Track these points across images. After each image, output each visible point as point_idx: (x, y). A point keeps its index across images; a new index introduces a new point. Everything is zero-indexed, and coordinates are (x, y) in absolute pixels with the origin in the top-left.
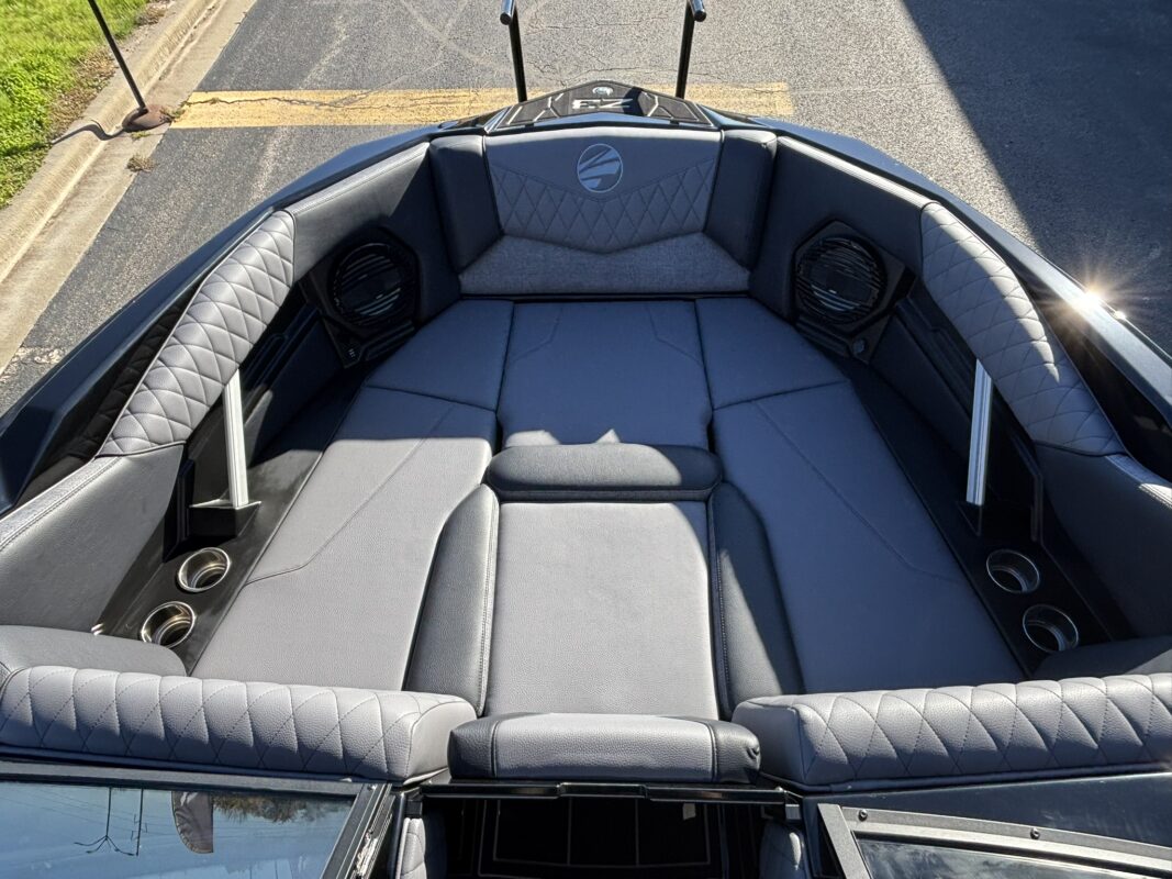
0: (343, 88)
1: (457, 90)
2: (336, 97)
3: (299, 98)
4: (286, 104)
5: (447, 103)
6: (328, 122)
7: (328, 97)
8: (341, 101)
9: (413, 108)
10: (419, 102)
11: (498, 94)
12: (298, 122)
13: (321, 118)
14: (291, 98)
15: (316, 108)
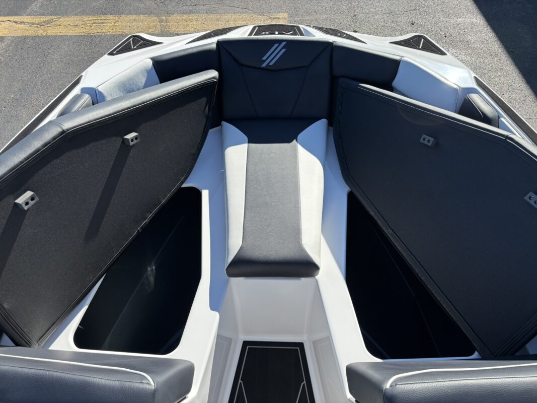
0: (48, 14)
1: (109, 16)
2: (42, 20)
3: (22, 20)
4: (14, 23)
5: (102, 23)
6: (34, 34)
7: (37, 20)
8: (44, 22)
9: (83, 26)
10: (87, 22)
11: (131, 18)
12: (18, 34)
13: (31, 31)
14: (17, 21)
15: (30, 26)
